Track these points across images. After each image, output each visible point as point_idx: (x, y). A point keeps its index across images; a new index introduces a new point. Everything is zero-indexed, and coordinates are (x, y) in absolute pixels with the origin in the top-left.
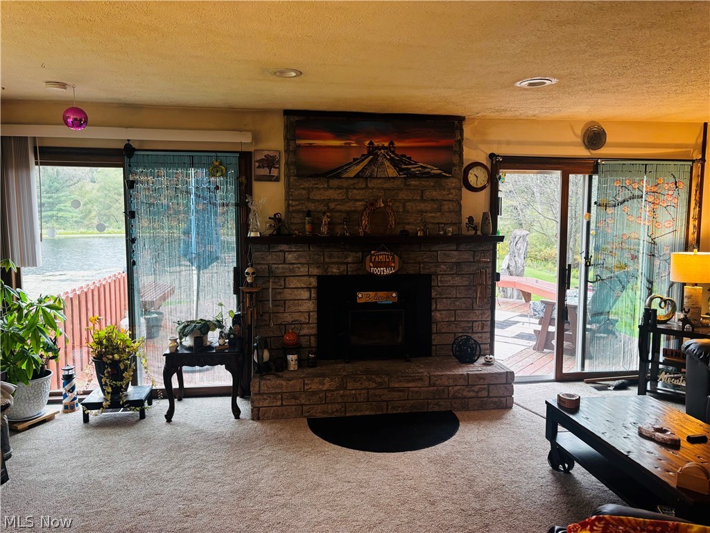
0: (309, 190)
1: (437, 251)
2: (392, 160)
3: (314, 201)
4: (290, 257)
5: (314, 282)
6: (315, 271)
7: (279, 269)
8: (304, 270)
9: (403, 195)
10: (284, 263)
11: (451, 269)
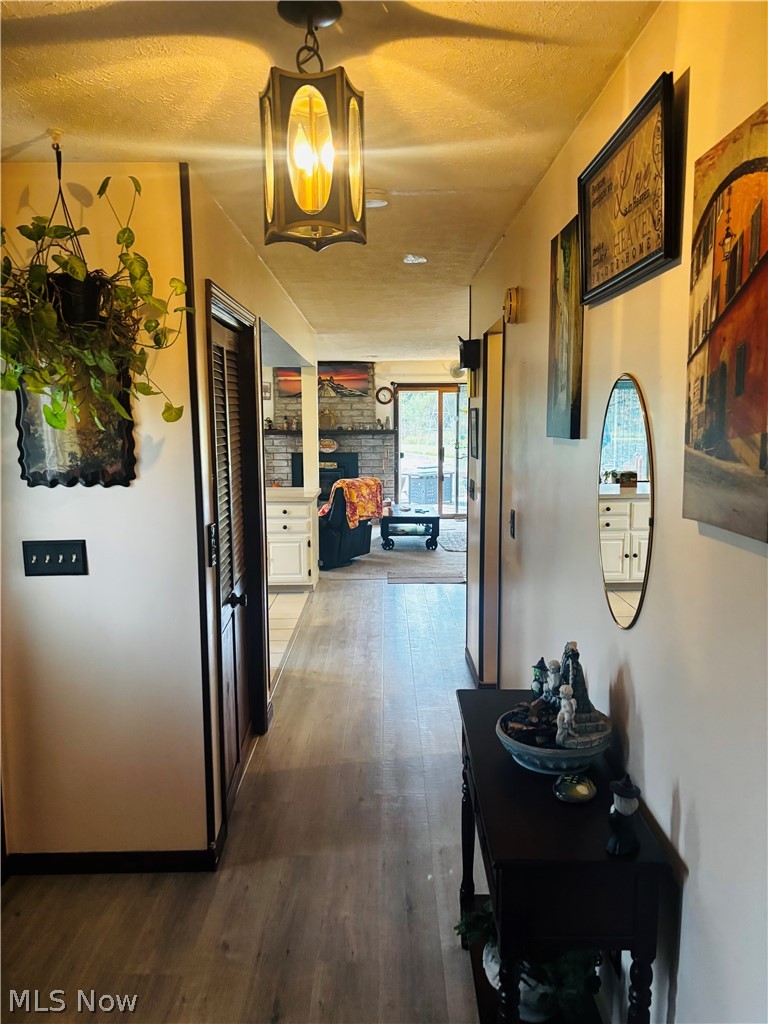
0: (286, 404)
1: (360, 439)
2: (332, 387)
3: (289, 411)
5: (290, 457)
6: (290, 450)
8: (284, 450)
9: (339, 407)
10: (274, 445)
11: (370, 449)
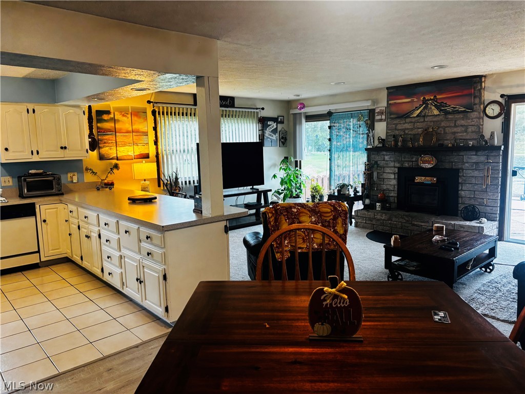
0: (396, 125)
1: (463, 156)
2: (436, 106)
3: (398, 130)
4: (387, 158)
5: (396, 170)
6: (397, 165)
7: (382, 163)
8: (392, 164)
10: (384, 160)
11: (472, 166)
